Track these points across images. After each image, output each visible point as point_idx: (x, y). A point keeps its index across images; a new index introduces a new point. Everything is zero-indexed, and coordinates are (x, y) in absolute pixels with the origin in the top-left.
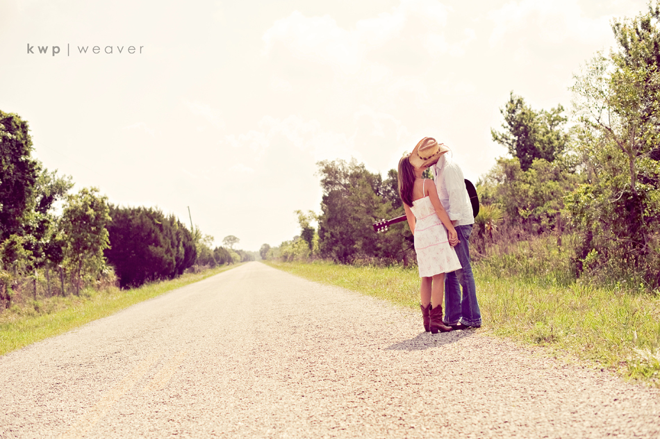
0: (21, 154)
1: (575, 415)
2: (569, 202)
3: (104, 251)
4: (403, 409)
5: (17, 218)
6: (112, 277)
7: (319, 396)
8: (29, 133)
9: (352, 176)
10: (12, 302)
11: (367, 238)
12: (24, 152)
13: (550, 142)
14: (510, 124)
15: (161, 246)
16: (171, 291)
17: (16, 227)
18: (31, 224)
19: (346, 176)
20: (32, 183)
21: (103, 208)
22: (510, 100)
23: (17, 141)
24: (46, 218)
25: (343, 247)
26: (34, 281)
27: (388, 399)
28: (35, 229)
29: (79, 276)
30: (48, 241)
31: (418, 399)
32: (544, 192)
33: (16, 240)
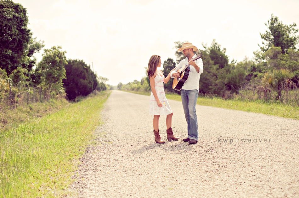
0: (22, 25)
3: (62, 80)
5: (18, 59)
6: (64, 94)
8: (27, 15)
12: (24, 24)
13: (291, 41)
14: (271, 30)
15: (87, 80)
17: (17, 64)
18: (25, 63)
20: (28, 41)
22: (271, 19)
23: (20, 18)
26: (28, 93)
28: (27, 66)
29: (49, 92)
30: (34, 73)
33: (20, 70)
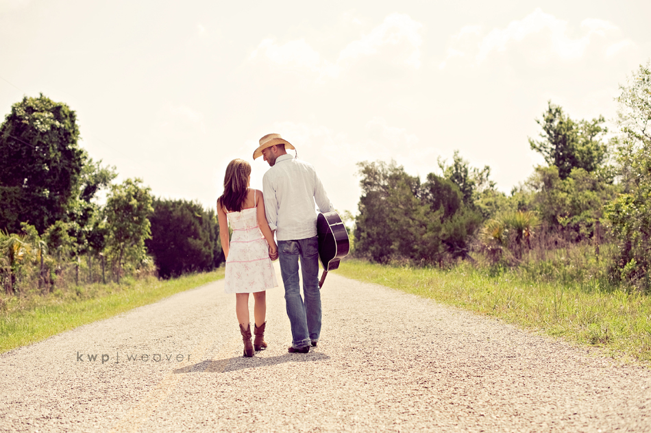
0: (68, 142)
1: (644, 410)
2: (610, 211)
3: (145, 241)
4: (469, 399)
5: (62, 205)
6: (152, 267)
7: (381, 383)
8: (76, 122)
9: (391, 178)
10: (55, 287)
11: (403, 239)
12: (71, 141)
13: (589, 152)
14: (548, 132)
15: (200, 239)
16: (209, 283)
17: (60, 214)
18: (75, 211)
19: (385, 177)
20: (78, 171)
21: (146, 199)
22: (548, 110)
23: (65, 130)
24: (89, 206)
25: (380, 247)
26: (77, 267)
27: (452, 389)
28: (79, 217)
29: (120, 264)
30: (91, 229)
31: (483, 390)
32: (581, 201)
33: (61, 226)
